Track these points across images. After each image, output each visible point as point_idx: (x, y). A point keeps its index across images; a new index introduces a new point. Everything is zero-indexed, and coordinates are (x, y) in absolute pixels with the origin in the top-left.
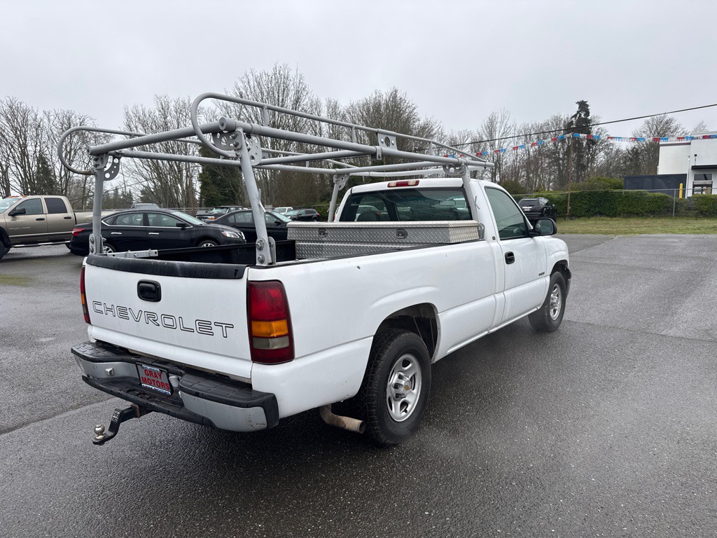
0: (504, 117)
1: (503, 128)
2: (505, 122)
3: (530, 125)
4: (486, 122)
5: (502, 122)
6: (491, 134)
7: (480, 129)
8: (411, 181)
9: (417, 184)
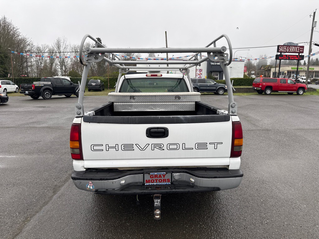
0: (64, 40)
1: (64, 45)
2: (65, 43)
3: (77, 46)
4: (55, 42)
5: (64, 43)
6: (59, 48)
7: (53, 45)
8: (159, 74)
9: (161, 75)
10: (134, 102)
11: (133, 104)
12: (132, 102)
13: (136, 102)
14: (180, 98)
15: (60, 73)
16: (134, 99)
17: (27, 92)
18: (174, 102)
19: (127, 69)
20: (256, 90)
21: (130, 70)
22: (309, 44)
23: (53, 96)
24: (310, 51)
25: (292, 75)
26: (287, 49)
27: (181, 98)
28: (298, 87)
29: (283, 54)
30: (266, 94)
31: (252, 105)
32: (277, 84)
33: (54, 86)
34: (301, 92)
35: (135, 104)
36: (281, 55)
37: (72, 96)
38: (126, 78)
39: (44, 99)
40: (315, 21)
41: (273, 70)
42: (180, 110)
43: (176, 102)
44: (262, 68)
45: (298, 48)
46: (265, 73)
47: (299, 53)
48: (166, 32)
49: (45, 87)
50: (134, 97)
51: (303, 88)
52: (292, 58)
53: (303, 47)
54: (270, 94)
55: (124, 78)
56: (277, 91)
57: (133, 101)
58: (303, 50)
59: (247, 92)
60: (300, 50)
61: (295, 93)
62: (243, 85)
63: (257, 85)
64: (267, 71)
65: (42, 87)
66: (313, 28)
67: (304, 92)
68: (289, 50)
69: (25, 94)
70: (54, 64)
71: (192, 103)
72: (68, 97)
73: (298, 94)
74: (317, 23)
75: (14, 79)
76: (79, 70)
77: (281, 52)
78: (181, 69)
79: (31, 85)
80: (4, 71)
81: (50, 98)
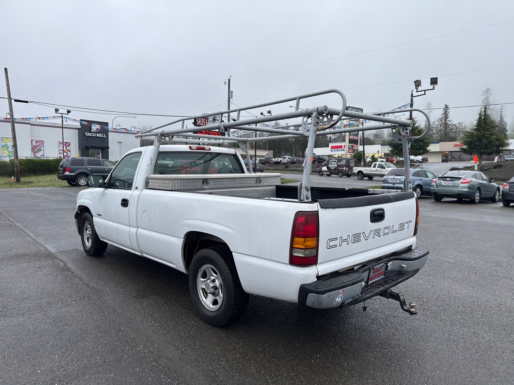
8: (205, 147)
9: (210, 149)
12: (205, 189)
16: (207, 183)
19: (170, 136)
26: (206, 122)
27: (262, 181)
43: (257, 187)
48: (6, 69)
50: (208, 181)
57: (207, 187)
66: (229, 99)
71: (273, 188)
74: (233, 93)
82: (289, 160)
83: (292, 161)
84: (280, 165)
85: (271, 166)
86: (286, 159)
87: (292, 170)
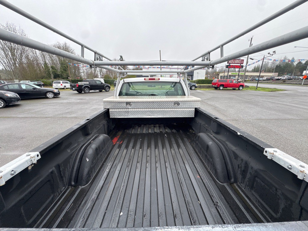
8: (156, 78)
9: (159, 79)
10: (130, 109)
11: (129, 110)
12: (128, 109)
13: (132, 109)
14: (179, 104)
15: (100, 77)
16: (130, 104)
17: (74, 89)
18: (173, 108)
19: (125, 73)
20: (214, 87)
21: (128, 74)
22: (247, 58)
23: (91, 91)
24: (247, 63)
25: (231, 77)
26: (233, 61)
27: (181, 104)
28: (239, 85)
29: (230, 65)
30: (220, 89)
31: (215, 97)
32: (227, 83)
33: (91, 85)
34: (241, 88)
35: (131, 110)
36: (229, 65)
37: (103, 91)
38: (125, 82)
39: (85, 93)
40: (252, 43)
41: (221, 75)
42: (178, 117)
43: (175, 108)
44: (214, 74)
45: (240, 61)
46: (216, 76)
47: (241, 64)
48: (160, 51)
49: (85, 85)
50: (130, 103)
51: (243, 86)
52: (237, 67)
53: (243, 60)
54: (222, 90)
55: (123, 82)
56: (227, 88)
57: (130, 107)
58: (243, 62)
59: (208, 88)
60: (241, 62)
61: (237, 89)
62: (205, 84)
63: (215, 84)
64: (217, 75)
65: (83, 85)
67: (243, 88)
68: (235, 62)
69: (73, 90)
70: (96, 71)
71: (191, 109)
72: (101, 91)
73: (239, 89)
75: (71, 80)
76: (111, 74)
77: (230, 64)
78: (179, 73)
79: (76, 84)
80: (67, 76)
81: (89, 93)
82: (287, 78)
83: (289, 78)
84: (280, 81)
85: (273, 81)
86: (286, 77)
87: (288, 84)
